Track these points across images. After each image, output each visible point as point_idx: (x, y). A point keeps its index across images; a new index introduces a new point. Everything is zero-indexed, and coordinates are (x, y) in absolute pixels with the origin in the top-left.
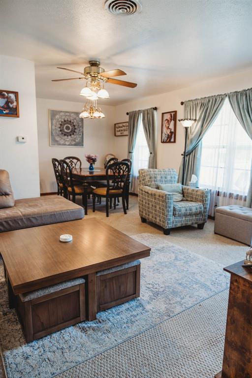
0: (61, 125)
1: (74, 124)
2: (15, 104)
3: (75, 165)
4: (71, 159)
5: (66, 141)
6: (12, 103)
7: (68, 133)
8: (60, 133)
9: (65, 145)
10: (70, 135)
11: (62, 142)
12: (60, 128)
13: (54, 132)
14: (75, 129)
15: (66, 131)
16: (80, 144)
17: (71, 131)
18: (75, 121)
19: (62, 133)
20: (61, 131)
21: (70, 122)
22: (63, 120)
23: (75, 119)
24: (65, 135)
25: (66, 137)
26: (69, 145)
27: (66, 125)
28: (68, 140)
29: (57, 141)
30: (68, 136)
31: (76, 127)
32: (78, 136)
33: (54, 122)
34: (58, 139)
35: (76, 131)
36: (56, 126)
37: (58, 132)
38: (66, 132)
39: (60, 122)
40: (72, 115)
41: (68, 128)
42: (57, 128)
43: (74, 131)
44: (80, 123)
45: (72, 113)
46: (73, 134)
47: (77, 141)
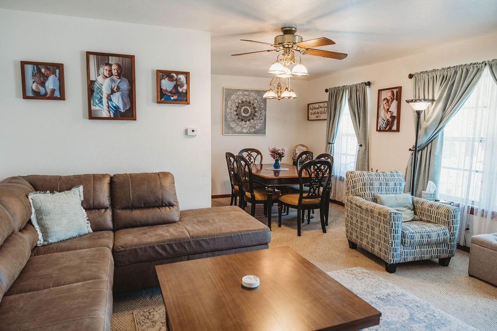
0: (238, 107)
1: (255, 105)
2: (185, 87)
3: (255, 160)
4: (249, 152)
5: (243, 127)
6: (182, 86)
7: (245, 117)
8: (237, 117)
9: (242, 133)
10: (249, 120)
11: (238, 129)
12: (236, 111)
13: (228, 117)
14: (256, 112)
15: (243, 114)
16: (262, 131)
17: (250, 115)
18: (256, 101)
19: (239, 118)
20: (237, 115)
21: (250, 103)
22: (240, 101)
23: (256, 99)
24: (242, 120)
25: (244, 122)
26: (247, 133)
27: (244, 108)
28: (246, 126)
29: (232, 128)
30: (246, 122)
31: (257, 109)
32: (258, 121)
33: (229, 103)
34: (233, 125)
35: (256, 114)
36: (231, 109)
37: (233, 117)
38: (244, 117)
39: (237, 104)
40: (252, 94)
41: (246, 111)
42: (232, 111)
43: (254, 115)
44: (262, 104)
45: (252, 91)
46: (253, 119)
47: (257, 127)
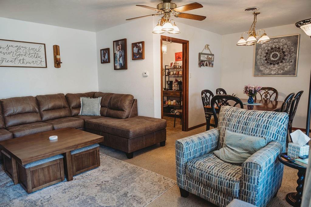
0: (267, 53)
1: (284, 50)
2: (142, 50)
5: (272, 70)
6: (140, 50)
7: (274, 61)
8: (266, 62)
9: (271, 74)
10: (278, 63)
11: (267, 71)
12: (265, 57)
13: (258, 62)
14: (285, 56)
15: (272, 59)
16: (292, 72)
17: (279, 59)
18: (286, 46)
19: (268, 62)
20: (266, 60)
21: (279, 48)
22: (269, 48)
23: (286, 44)
24: (271, 64)
25: (272, 66)
26: (275, 74)
27: (273, 53)
28: (274, 68)
29: (261, 71)
30: (274, 65)
31: (286, 53)
32: (288, 64)
33: (260, 51)
34: (262, 68)
35: (286, 58)
36: (261, 56)
37: (263, 62)
38: (272, 61)
39: (266, 51)
40: (282, 40)
41: (275, 56)
42: (262, 57)
43: (283, 59)
44: (292, 47)
45: (282, 38)
46: (282, 62)
47: (286, 69)
